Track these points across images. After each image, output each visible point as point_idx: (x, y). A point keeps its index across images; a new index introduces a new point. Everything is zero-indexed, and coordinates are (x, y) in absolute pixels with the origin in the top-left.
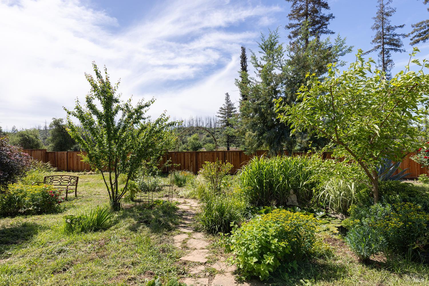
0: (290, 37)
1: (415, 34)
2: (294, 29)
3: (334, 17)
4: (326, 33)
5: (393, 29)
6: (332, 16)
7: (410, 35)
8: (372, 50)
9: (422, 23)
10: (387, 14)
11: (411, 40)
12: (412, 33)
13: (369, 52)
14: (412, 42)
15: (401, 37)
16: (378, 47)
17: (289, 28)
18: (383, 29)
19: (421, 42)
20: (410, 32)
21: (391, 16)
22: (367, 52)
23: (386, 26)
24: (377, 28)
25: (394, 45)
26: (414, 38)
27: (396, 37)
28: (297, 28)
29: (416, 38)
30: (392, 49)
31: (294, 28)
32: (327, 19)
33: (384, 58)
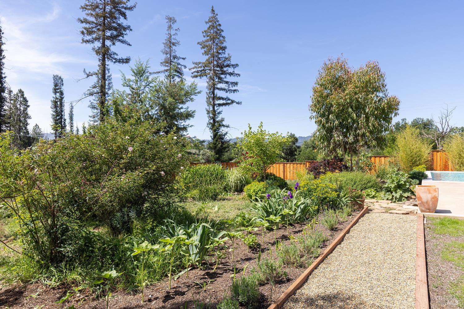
0: (83, 33)
1: (195, 70)
2: (87, 26)
3: (131, 30)
4: (123, 42)
5: (179, 58)
6: (129, 28)
7: (192, 69)
8: (162, 72)
9: (200, 63)
10: (174, 44)
11: (192, 73)
12: (193, 68)
13: (159, 72)
14: (193, 75)
15: (183, 67)
16: (167, 71)
17: (82, 22)
18: (170, 56)
19: (199, 77)
20: (192, 67)
21: (176, 46)
22: (157, 72)
23: (173, 54)
24: (167, 54)
25: (178, 72)
26: (194, 72)
27: (179, 66)
28: (92, 26)
29: (196, 74)
30: (177, 75)
31: (89, 25)
32: (125, 29)
33: (170, 81)
